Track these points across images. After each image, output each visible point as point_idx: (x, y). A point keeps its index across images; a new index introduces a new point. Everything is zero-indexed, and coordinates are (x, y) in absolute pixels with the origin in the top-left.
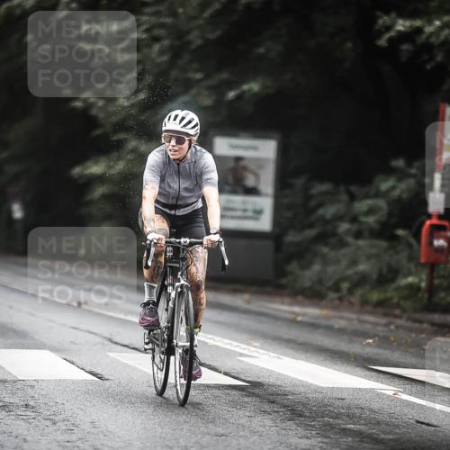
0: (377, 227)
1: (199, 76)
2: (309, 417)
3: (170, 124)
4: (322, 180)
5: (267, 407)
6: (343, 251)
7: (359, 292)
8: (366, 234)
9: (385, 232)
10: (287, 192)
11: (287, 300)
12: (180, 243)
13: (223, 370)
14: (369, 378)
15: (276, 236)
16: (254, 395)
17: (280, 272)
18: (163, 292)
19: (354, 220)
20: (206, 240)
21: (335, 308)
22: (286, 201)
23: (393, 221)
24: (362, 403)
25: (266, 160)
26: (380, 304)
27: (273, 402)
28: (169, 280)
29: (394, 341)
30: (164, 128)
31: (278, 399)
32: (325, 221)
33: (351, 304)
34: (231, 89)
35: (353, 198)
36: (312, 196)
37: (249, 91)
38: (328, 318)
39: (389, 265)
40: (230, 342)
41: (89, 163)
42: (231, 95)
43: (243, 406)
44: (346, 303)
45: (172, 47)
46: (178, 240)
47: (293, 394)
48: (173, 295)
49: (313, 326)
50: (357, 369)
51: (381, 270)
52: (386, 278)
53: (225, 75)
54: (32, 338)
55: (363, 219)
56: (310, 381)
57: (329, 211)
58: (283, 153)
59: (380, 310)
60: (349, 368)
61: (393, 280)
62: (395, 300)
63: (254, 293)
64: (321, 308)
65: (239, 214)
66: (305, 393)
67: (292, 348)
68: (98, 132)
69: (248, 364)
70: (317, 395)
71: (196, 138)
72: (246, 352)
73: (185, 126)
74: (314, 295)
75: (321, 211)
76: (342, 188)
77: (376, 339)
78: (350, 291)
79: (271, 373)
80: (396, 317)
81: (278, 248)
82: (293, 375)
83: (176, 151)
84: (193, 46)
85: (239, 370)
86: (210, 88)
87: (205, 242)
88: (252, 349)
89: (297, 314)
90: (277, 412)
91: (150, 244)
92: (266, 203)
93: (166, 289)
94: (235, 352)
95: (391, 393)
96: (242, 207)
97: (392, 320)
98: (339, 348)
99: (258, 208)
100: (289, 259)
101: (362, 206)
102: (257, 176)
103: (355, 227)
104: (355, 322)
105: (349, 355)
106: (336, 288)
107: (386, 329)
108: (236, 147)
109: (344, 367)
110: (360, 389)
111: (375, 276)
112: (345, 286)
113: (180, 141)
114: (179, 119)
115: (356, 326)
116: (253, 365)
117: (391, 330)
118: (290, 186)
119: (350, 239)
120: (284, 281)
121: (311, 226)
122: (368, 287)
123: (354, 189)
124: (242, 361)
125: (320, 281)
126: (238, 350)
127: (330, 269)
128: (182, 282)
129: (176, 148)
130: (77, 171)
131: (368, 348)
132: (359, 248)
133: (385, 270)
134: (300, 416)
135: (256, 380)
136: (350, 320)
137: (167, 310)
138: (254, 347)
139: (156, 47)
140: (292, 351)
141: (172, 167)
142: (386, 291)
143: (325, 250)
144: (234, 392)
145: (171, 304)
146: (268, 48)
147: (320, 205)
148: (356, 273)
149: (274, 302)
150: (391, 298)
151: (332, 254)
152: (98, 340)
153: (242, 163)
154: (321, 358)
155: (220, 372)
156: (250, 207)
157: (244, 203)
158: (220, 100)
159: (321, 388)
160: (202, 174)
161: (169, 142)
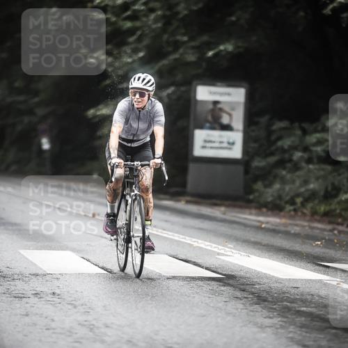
0: (324, 154)
1: (185, 39)
2: (272, 302)
3: (135, 83)
4: (280, 120)
5: (238, 294)
6: (298, 173)
7: (310, 205)
8: (315, 160)
10: (253, 128)
11: (254, 211)
12: (134, 165)
13: (205, 265)
14: (319, 272)
15: (246, 162)
16: (229, 285)
17: (248, 190)
18: (123, 199)
19: (306, 149)
20: (152, 162)
21: (291, 217)
22: (253, 134)
24: (313, 291)
25: (238, 103)
26: (326, 214)
27: (244, 291)
28: (127, 191)
29: (337, 243)
30: (130, 87)
31: (248, 288)
32: (283, 151)
33: (304, 214)
34: (210, 49)
35: (305, 132)
36: (273, 132)
37: (225, 50)
38: (285, 225)
39: (333, 185)
40: (209, 244)
41: (100, 107)
42: (210, 54)
43: (220, 294)
44: (300, 214)
45: (164, 17)
46: (132, 164)
47: (259, 284)
48: (130, 201)
49: (274, 231)
51: (326, 188)
52: (331, 194)
53: (205, 38)
54: (58, 242)
55: (314, 149)
56: (272, 274)
57: (286, 143)
58: (250, 98)
59: (326, 219)
60: (302, 264)
61: (336, 196)
62: (338, 211)
63: (228, 206)
64: (280, 217)
65: (217, 145)
66: (268, 284)
67: (259, 249)
69: (224, 261)
70: (277, 285)
71: (152, 93)
72: (222, 252)
73: (145, 84)
74: (275, 207)
75: (280, 143)
76: (297, 124)
77: (324, 241)
78: (303, 204)
79: (242, 268)
80: (338, 224)
81: (247, 172)
82: (259, 269)
83: (139, 102)
84: (181, 16)
85: (217, 265)
89: (262, 223)
90: (246, 298)
92: (237, 137)
93: (125, 197)
94: (214, 252)
97: (335, 226)
98: (294, 248)
99: (231, 141)
100: (256, 179)
101: (313, 138)
102: (230, 115)
103: (306, 156)
104: (307, 228)
105: (302, 254)
106: (292, 202)
107: (331, 233)
108: (215, 93)
109: (299, 263)
110: (311, 280)
111: (322, 193)
112: (299, 200)
113: (142, 95)
114: (141, 79)
115: (308, 231)
116: (228, 262)
117: (335, 234)
118: (256, 124)
119: (303, 164)
120: (251, 197)
121: (272, 154)
122: (316, 202)
123: (305, 125)
124: (220, 259)
125: (280, 197)
126: (216, 250)
127: (287, 188)
128: (136, 192)
129: (140, 100)
130: (91, 112)
131: (317, 248)
132: (309, 171)
133: (330, 188)
134: (265, 301)
135: (230, 273)
136: (303, 226)
137: (126, 212)
138: (228, 248)
139: (152, 17)
140: (258, 251)
141: (134, 114)
142: (330, 204)
143: (284, 173)
144: (213, 283)
145: (128, 208)
146: (239, 17)
147: (280, 138)
148: (307, 190)
149: (244, 213)
150: (335, 210)
151: (289, 176)
152: (108, 243)
153: (219, 106)
154: (280, 257)
155: (202, 267)
156: (225, 140)
157: (220, 136)
158: (202, 57)
159: (280, 279)
160: (154, 117)
161: (135, 96)
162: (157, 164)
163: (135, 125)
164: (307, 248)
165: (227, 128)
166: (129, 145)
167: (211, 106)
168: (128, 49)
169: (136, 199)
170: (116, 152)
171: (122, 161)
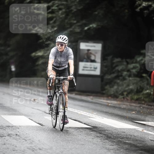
0: (136, 73)
1: (75, 22)
2: (113, 138)
3: (59, 40)
4: (117, 58)
5: (98, 135)
6: (125, 81)
7: (130, 96)
8: (132, 76)
9: (139, 75)
11: (105, 98)
12: (60, 78)
13: (84, 122)
14: (134, 125)
15: (102, 77)
16: (94, 131)
17: (103, 89)
18: (55, 94)
19: (128, 71)
21: (122, 101)
22: (105, 64)
23: (142, 71)
24: (131, 134)
25: (98, 50)
26: (137, 100)
27: (101, 133)
28: (57, 90)
29: (142, 112)
31: (103, 132)
32: (118, 71)
33: (127, 100)
34: (86, 26)
35: (128, 63)
36: (114, 63)
37: (93, 27)
38: (119, 104)
39: (140, 86)
40: (86, 113)
41: (37, 52)
42: (86, 28)
43: (90, 135)
44: (125, 99)
45: (66, 12)
46: (59, 78)
47: (108, 130)
48: (58, 95)
49: (114, 107)
50: (130, 122)
51: (137, 88)
52: (139, 91)
53: (84, 21)
54: (18, 112)
55: (132, 71)
56: (113, 126)
57: (120, 68)
58: (104, 48)
59: (137, 102)
60: (127, 122)
61: (141, 91)
62: (142, 98)
63: (94, 96)
64: (117, 101)
65: (89, 69)
66: (112, 130)
67: (107, 115)
68: (41, 41)
69: (92, 120)
70: (116, 131)
72: (91, 116)
74: (115, 97)
75: (117, 68)
76: (124, 60)
77: (136, 111)
78: (127, 95)
79: (100, 123)
80: (143, 104)
81: (102, 81)
84: (73, 12)
85: (89, 122)
86: (79, 26)
87: (68, 78)
88: (93, 115)
89: (109, 103)
90: (102, 137)
91: (51, 79)
92: (98, 65)
93: (56, 93)
94: (88, 116)
95: (141, 130)
96: (89, 66)
97: (141, 105)
99: (95, 67)
100: (106, 84)
101: (131, 66)
102: (95, 56)
103: (128, 73)
104: (129, 106)
105: (127, 117)
106: (122, 94)
107: (139, 108)
108: (88, 46)
109: (125, 121)
110: (130, 129)
111: (135, 90)
112: (125, 93)
113: (62, 45)
115: (129, 107)
116: (94, 121)
117: (141, 109)
118: (106, 59)
119: (127, 77)
120: (104, 92)
121: (113, 73)
122: (133, 94)
123: (128, 60)
124: (90, 119)
125: (117, 92)
126: (88, 115)
127: (120, 88)
128: (61, 91)
129: (61, 48)
130: (33, 54)
131: (133, 115)
132: (130, 80)
133: (139, 88)
134: (110, 138)
135: (95, 126)
136: (127, 105)
137: (56, 100)
139: (60, 12)
140: (107, 116)
141: (59, 54)
142: (139, 95)
143: (118, 81)
144: (87, 130)
145: (57, 98)
146: (99, 12)
147: (117, 66)
148: (129, 89)
149: (101, 99)
150: (141, 98)
151: (121, 83)
152: (41, 112)
153: (90, 52)
154: (117, 118)
155: (82, 123)
156: (92, 67)
157: (91, 65)
158: (82, 30)
159: (117, 128)
161: (58, 45)
162: (71, 78)
163: (59, 59)
164: (129, 115)
165: (94, 61)
167: (86, 52)
168: (50, 26)
169: (61, 94)
171: (55, 76)
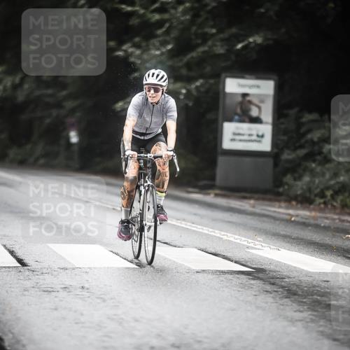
1: (214, 31)
2: (302, 296)
3: (150, 79)
4: (310, 112)
5: (268, 287)
7: (340, 198)
10: (282, 120)
11: (283, 204)
12: (147, 157)
13: (234, 259)
14: (348, 265)
15: (275, 155)
16: (258, 278)
17: (278, 182)
18: (138, 190)
21: (321, 210)
22: (283, 127)
25: (267, 96)
27: (273, 284)
31: (277, 281)
32: (313, 143)
33: (334, 207)
34: (240, 42)
36: (302, 124)
37: (254, 42)
38: (314, 218)
42: (240, 46)
43: (250, 287)
44: (329, 206)
45: (192, 9)
46: (145, 155)
47: (289, 277)
48: (143, 191)
49: (304, 225)
50: (339, 258)
53: (234, 30)
56: (302, 267)
57: (316, 135)
58: (279, 90)
63: (257, 199)
64: (310, 210)
65: (246, 137)
66: (298, 277)
67: (288, 243)
68: (136, 74)
69: (253, 254)
70: (307, 278)
72: (252, 245)
74: (305, 200)
75: (309, 136)
78: (333, 197)
79: (271, 262)
81: (276, 165)
82: (289, 263)
83: (154, 97)
84: (209, 8)
85: (247, 259)
86: (222, 40)
87: (163, 157)
88: (257, 243)
89: (292, 216)
90: (276, 291)
92: (266, 129)
93: (139, 188)
94: (244, 245)
96: (248, 132)
98: (324, 242)
99: (260, 134)
100: (286, 171)
102: (259, 108)
104: (337, 221)
105: (333, 247)
106: (322, 195)
108: (243, 86)
109: (329, 256)
112: (329, 193)
114: (155, 75)
115: (338, 224)
116: (257, 255)
118: (286, 116)
120: (281, 190)
121: (301, 147)
122: (347, 194)
125: (310, 190)
126: (245, 243)
127: (317, 181)
128: (149, 183)
129: (154, 95)
131: (348, 243)
134: (295, 294)
135: (260, 267)
136: (333, 219)
138: (259, 241)
139: (180, 9)
143: (313, 165)
144: (243, 276)
145: (142, 198)
146: (268, 9)
147: (309, 131)
148: (337, 183)
149: (274, 206)
151: (319, 169)
154: (310, 250)
155: (232, 261)
156: (254, 132)
157: (250, 129)
158: (230, 50)
159: (310, 272)
160: (167, 112)
161: (149, 91)
162: (169, 156)
163: (148, 119)
164: (337, 241)
166: (142, 138)
167: (240, 99)
168: (156, 42)
169: (148, 189)
170: (130, 144)
171: (135, 153)
